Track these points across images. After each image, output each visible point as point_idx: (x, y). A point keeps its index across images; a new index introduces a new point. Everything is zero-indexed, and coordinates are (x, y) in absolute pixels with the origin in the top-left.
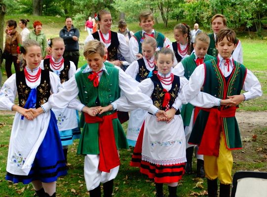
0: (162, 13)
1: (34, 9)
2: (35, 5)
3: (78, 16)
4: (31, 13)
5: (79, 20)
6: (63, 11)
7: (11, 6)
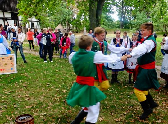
0: (165, 28)
1: (120, 26)
2: (121, 25)
3: (134, 29)
4: (119, 28)
5: (134, 30)
6: (130, 27)
7: (114, 25)
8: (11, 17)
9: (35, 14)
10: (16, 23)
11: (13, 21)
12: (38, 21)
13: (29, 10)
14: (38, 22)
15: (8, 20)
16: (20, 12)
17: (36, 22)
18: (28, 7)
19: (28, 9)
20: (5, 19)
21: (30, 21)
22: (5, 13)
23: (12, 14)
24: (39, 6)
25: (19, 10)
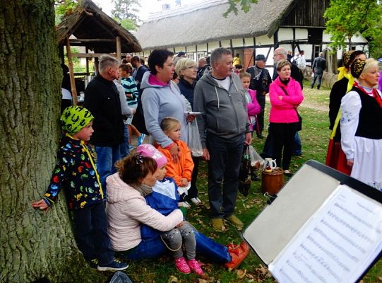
8: (307, 37)
9: (363, 26)
10: (317, 49)
11: (310, 46)
12: (365, 41)
13: (351, 18)
14: (364, 44)
15: (300, 45)
16: (330, 25)
17: (360, 44)
18: (348, 12)
19: (348, 17)
20: (295, 44)
21: (347, 43)
22: (297, 31)
23: (310, 31)
24: (374, 6)
25: (328, 22)
